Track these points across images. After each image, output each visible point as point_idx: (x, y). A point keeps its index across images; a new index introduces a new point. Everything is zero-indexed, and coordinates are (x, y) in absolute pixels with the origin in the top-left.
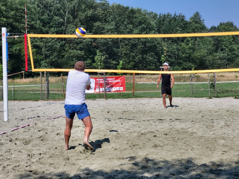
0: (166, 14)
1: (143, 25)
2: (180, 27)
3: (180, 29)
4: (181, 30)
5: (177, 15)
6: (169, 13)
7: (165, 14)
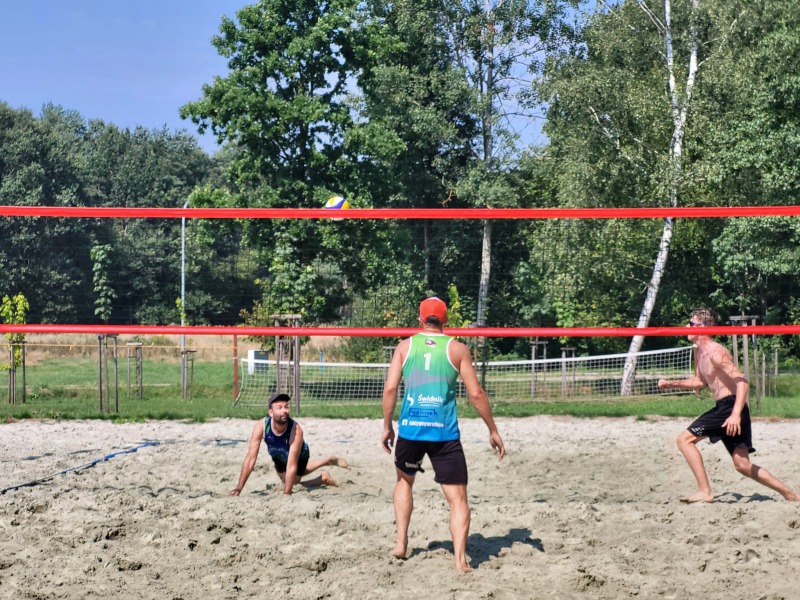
0: (132, 132)
1: (34, 165)
2: (180, 175)
3: (180, 182)
4: (181, 186)
5: (168, 133)
6: (140, 128)
7: (128, 131)
